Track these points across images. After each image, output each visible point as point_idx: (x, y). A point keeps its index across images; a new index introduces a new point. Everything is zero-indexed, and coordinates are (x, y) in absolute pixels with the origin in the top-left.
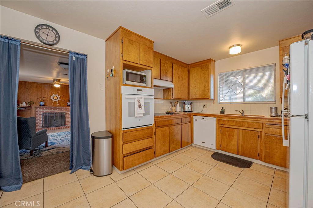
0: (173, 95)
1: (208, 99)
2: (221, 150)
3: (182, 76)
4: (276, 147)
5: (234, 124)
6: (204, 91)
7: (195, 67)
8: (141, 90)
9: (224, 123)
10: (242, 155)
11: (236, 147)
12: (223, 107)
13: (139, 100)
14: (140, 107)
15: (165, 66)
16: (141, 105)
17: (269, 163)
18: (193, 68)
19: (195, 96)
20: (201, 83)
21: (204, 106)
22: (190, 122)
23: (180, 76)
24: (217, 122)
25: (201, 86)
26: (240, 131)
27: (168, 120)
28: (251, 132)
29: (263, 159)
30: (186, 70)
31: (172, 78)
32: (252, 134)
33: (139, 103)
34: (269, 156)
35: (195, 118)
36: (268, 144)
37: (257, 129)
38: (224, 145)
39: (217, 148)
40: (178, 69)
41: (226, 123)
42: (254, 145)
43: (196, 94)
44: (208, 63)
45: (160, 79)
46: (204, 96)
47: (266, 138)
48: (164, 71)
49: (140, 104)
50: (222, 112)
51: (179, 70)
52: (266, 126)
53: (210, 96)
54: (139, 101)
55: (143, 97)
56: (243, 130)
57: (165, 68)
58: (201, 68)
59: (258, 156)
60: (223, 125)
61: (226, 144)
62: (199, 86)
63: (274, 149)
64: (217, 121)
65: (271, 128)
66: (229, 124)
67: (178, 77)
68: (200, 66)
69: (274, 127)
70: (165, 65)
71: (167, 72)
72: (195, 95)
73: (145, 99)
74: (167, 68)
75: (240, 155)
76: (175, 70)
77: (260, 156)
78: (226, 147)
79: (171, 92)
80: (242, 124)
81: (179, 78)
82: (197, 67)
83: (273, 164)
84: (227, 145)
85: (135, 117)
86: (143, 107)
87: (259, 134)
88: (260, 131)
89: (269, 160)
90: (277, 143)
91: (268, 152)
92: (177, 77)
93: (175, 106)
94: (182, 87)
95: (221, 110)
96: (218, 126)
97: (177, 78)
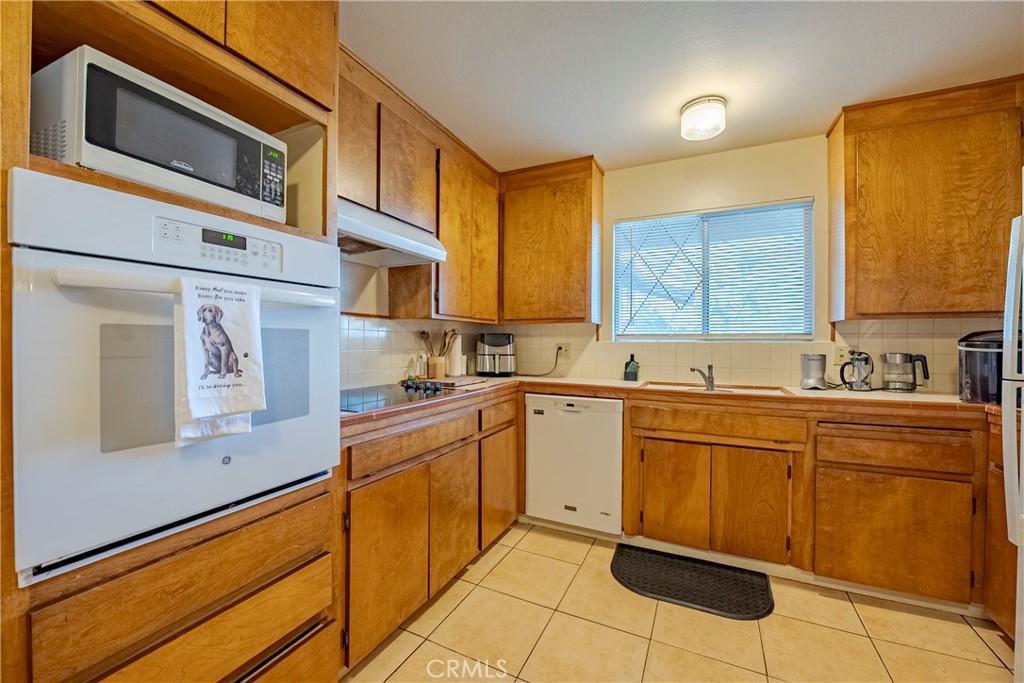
0: (437, 300)
1: (582, 320)
2: (642, 534)
3: (474, 215)
4: (858, 512)
5: (698, 425)
6: (567, 288)
7: (529, 187)
8: (240, 243)
9: (656, 424)
10: (728, 550)
11: (705, 521)
12: (632, 356)
13: (217, 313)
14: (224, 360)
15: (400, 148)
16: (239, 353)
17: (830, 574)
18: (521, 188)
19: (526, 308)
20: (554, 254)
21: (560, 348)
22: (510, 423)
23: (469, 217)
24: (627, 419)
25: (553, 269)
26: (721, 452)
27: (423, 430)
28: (760, 455)
29: (807, 561)
30: (492, 194)
31: (434, 216)
32: (766, 465)
33: (216, 336)
34: (832, 549)
35: (533, 401)
36: (826, 500)
37: (788, 442)
38: (655, 511)
39: (628, 527)
40: (463, 182)
41: (668, 422)
42: (772, 507)
43: (532, 300)
44: (582, 174)
45: (378, 210)
46: (565, 308)
47: (822, 480)
48: (399, 173)
49: (228, 342)
50: (631, 374)
51: (464, 186)
52: (820, 430)
53: (587, 307)
54: (213, 319)
55: (254, 290)
56: (732, 449)
57: (401, 158)
58: (554, 194)
59: (787, 552)
60: (654, 430)
61: (663, 508)
62: (543, 268)
63: (849, 522)
64: (627, 414)
65: (836, 438)
66: (677, 425)
67: (462, 218)
68: (548, 185)
69: (850, 433)
70: (405, 145)
71: (410, 182)
72: (527, 304)
73: (267, 306)
74: (411, 160)
75: (719, 548)
76: (449, 183)
77: (796, 549)
78: (662, 521)
79: (429, 283)
80: (732, 425)
81: (463, 224)
82: (535, 186)
83: (844, 578)
84: (668, 513)
85: (179, 444)
86: (254, 367)
87: (791, 463)
88: (794, 452)
89: (832, 563)
90: (859, 494)
91: (827, 532)
92: (458, 216)
93: (445, 349)
94: (476, 264)
95: (627, 365)
96: (633, 436)
97: (457, 221)
